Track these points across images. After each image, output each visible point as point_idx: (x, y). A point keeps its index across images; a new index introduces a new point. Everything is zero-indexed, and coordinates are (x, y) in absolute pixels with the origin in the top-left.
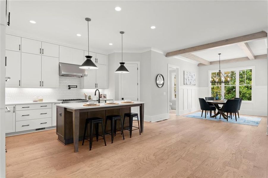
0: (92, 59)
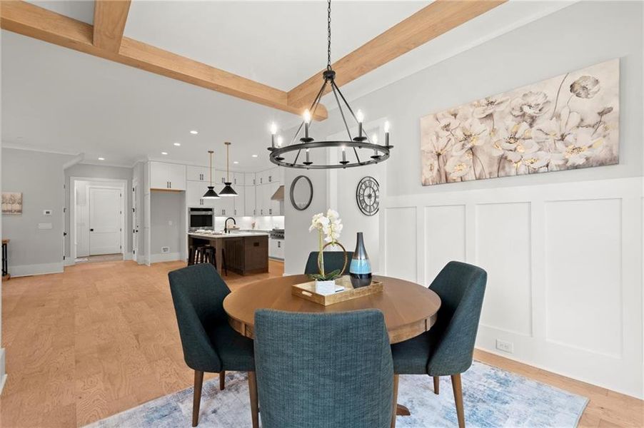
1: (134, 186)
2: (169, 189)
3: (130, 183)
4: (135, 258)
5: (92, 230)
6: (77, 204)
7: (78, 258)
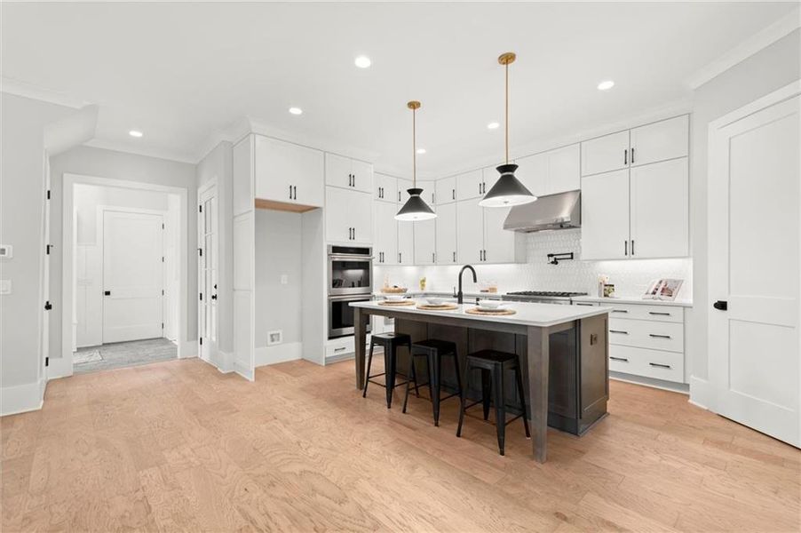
0: (422, 196)
1: (201, 202)
2: (293, 201)
3: (192, 195)
4: (204, 354)
5: (108, 293)
6: (78, 241)
7: (79, 350)
